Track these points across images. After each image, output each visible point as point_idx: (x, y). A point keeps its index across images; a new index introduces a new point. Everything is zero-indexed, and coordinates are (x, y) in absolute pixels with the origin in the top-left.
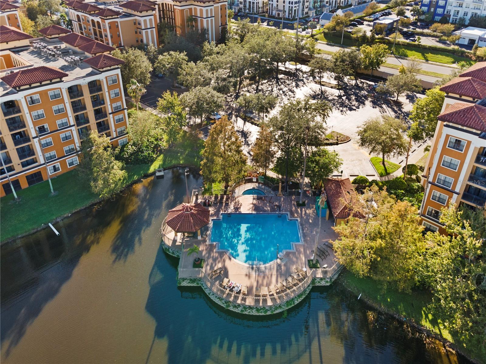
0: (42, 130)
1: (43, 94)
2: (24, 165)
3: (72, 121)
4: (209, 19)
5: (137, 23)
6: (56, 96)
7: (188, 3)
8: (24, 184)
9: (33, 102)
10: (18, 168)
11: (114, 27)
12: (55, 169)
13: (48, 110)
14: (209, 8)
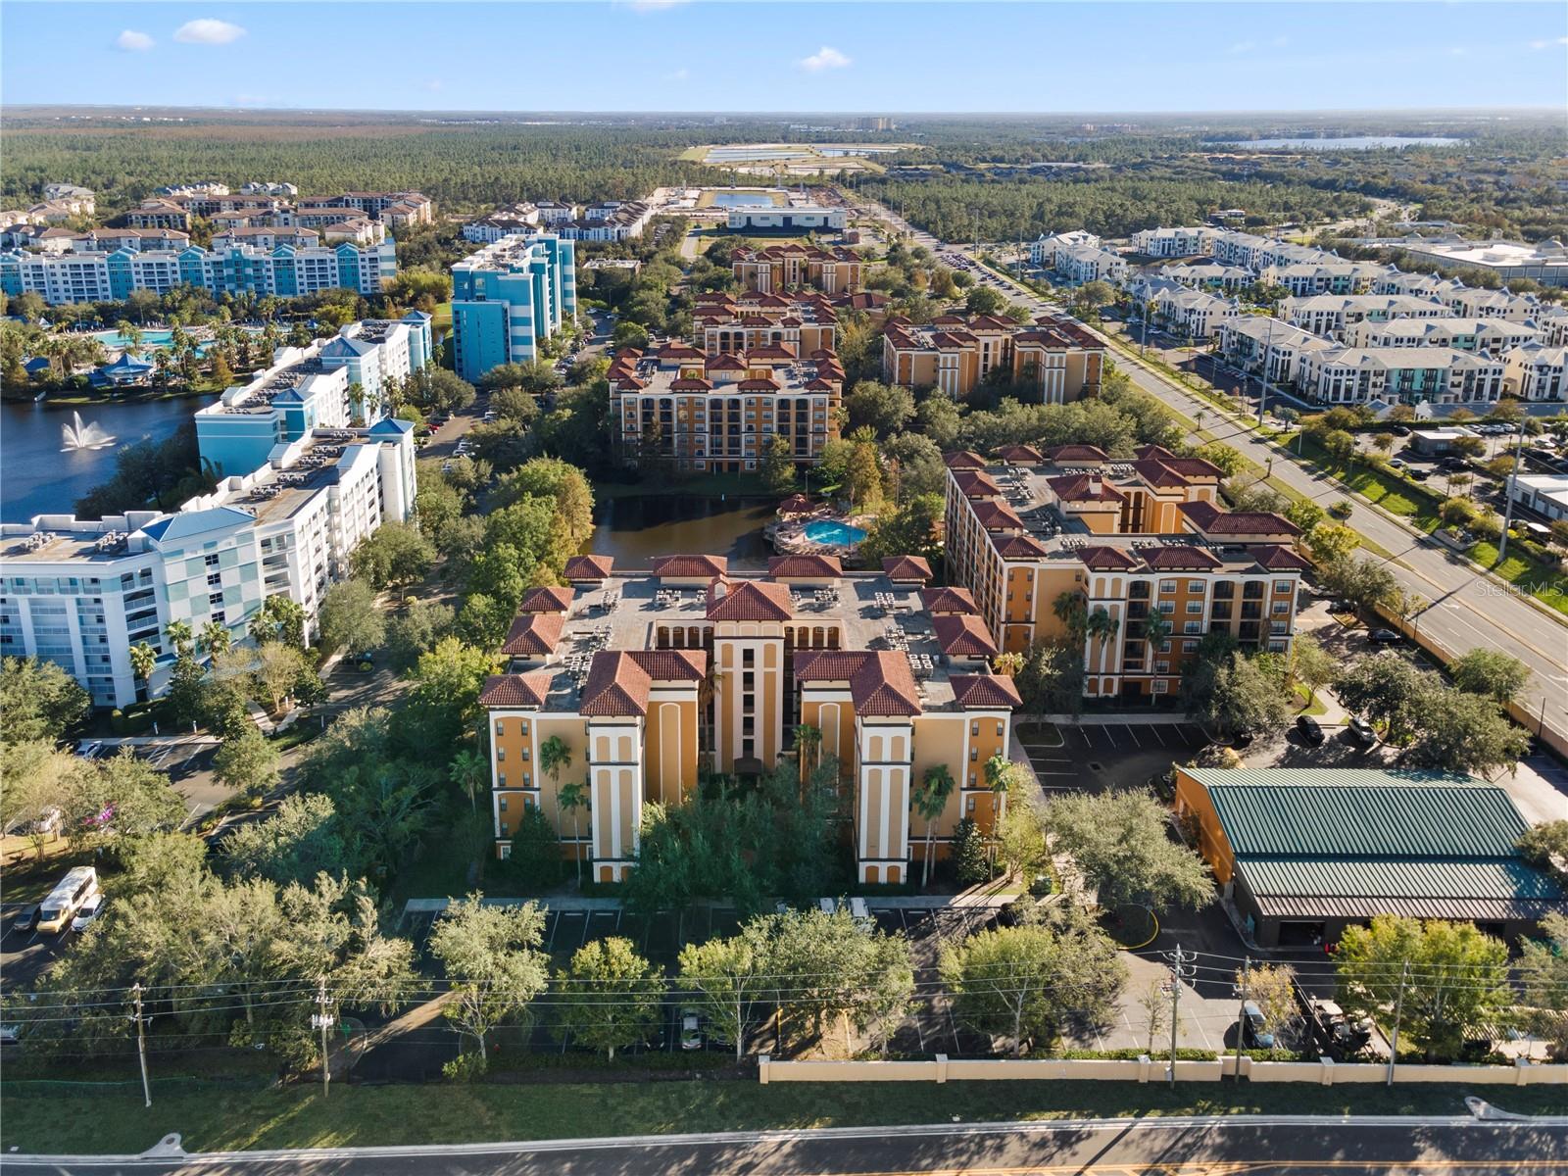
0: (750, 428)
1: (759, 400)
2: (730, 452)
3: (775, 429)
4: (1056, 371)
5: (936, 359)
6: (767, 404)
7: (1033, 343)
8: (725, 469)
9: (750, 403)
10: (725, 454)
11: (906, 360)
12: (751, 466)
13: (759, 414)
14: (1056, 356)
